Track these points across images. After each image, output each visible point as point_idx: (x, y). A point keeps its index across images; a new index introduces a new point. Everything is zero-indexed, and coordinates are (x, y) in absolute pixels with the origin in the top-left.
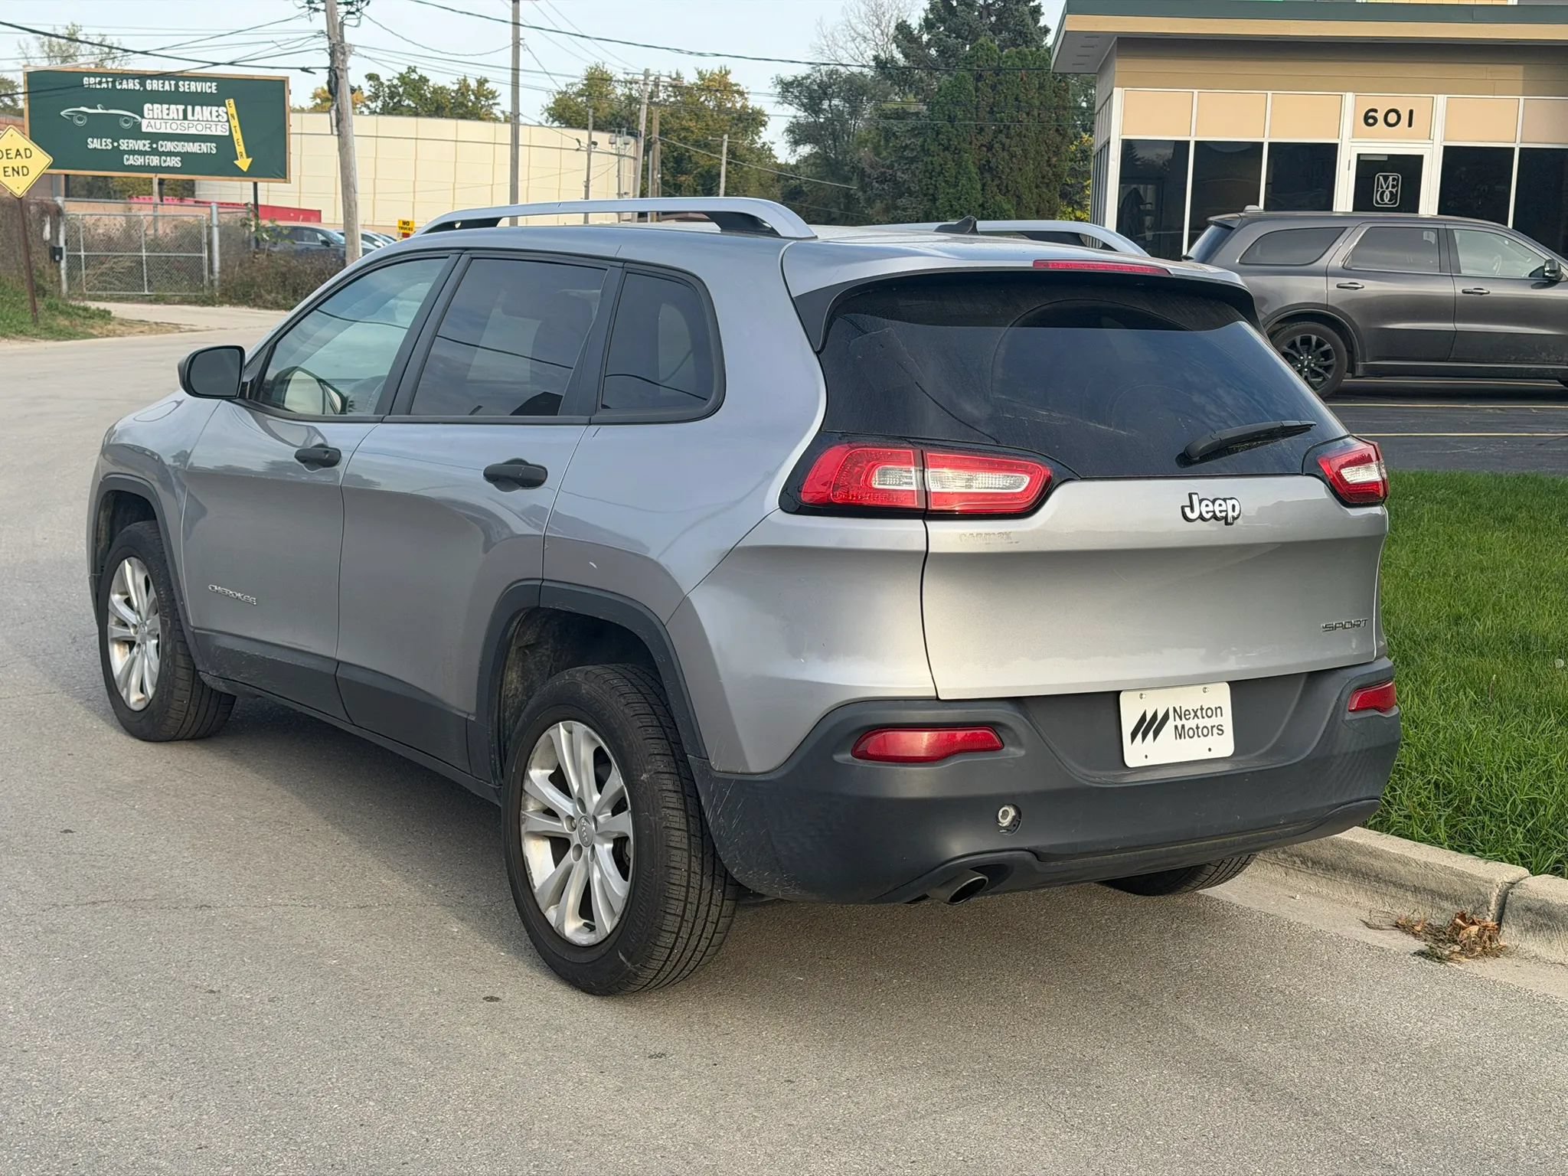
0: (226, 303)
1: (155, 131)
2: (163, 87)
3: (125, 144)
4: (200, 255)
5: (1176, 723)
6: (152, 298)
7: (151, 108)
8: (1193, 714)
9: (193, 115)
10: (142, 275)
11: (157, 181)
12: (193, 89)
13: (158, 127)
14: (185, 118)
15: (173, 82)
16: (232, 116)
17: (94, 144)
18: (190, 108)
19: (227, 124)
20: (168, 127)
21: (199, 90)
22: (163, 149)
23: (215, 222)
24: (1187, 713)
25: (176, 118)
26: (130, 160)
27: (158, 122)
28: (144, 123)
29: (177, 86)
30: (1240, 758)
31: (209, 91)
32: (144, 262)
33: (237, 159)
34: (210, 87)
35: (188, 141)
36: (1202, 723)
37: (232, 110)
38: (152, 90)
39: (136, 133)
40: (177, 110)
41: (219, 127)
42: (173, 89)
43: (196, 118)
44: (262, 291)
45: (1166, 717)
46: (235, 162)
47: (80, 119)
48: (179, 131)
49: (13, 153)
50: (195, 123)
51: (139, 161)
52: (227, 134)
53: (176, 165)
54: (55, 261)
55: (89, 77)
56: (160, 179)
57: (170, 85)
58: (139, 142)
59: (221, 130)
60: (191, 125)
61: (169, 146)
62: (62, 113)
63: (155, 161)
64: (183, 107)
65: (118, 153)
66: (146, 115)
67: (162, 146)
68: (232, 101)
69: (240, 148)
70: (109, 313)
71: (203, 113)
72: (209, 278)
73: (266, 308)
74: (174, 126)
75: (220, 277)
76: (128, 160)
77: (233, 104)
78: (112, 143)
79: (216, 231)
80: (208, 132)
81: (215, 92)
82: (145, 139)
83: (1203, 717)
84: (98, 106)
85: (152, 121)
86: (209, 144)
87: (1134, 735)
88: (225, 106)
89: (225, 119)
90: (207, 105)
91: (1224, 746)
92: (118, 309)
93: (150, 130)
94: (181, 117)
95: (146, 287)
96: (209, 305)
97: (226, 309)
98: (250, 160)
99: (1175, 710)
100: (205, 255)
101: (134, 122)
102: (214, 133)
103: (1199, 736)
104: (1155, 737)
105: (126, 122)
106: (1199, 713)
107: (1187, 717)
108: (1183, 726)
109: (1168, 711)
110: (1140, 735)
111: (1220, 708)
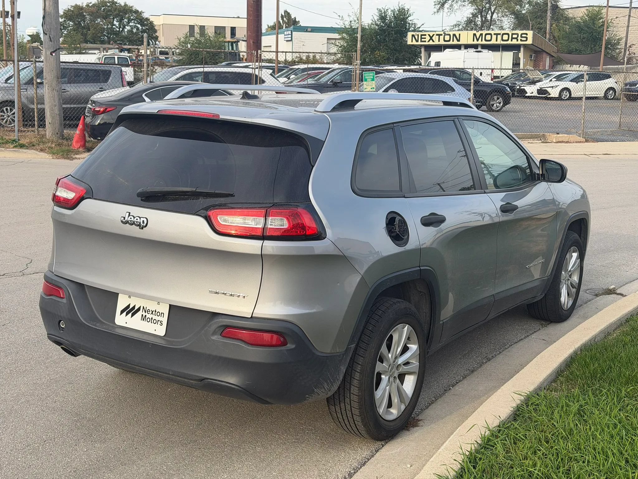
5: (142, 313)
8: (151, 312)
30: (166, 339)
36: (154, 317)
45: (139, 309)
83: (155, 315)
87: (122, 312)
91: (162, 331)
99: (143, 308)
103: (151, 323)
104: (132, 316)
106: (154, 313)
107: (148, 312)
108: (146, 316)
109: (140, 307)
110: (125, 313)
111: (163, 313)
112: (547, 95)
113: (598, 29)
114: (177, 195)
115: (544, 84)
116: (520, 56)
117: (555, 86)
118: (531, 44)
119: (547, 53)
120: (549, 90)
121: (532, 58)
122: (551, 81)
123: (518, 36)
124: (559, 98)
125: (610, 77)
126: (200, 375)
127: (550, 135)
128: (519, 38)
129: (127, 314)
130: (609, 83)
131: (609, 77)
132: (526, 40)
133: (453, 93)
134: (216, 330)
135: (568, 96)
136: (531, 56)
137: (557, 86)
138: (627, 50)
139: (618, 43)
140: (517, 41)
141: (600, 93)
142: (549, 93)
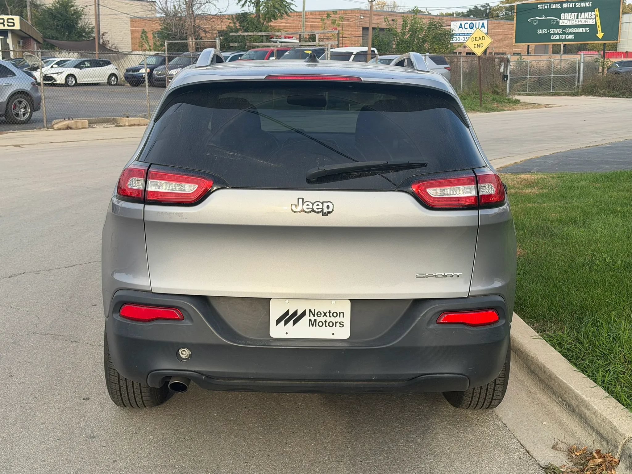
0: (583, 95)
1: (565, 24)
2: (569, 6)
3: (552, 31)
4: (575, 75)
5: (310, 318)
6: (553, 94)
7: (564, 15)
8: (323, 314)
9: (581, 17)
10: (551, 84)
11: (563, 45)
12: (582, 5)
13: (566, 22)
14: (577, 18)
15: (574, 4)
16: (597, 16)
17: (540, 32)
18: (580, 14)
19: (595, 19)
20: (570, 23)
21: (584, 6)
22: (567, 32)
23: (582, 61)
24: (319, 313)
25: (574, 18)
26: (554, 37)
27: (566, 20)
28: (561, 21)
29: (575, 5)
30: (354, 341)
31: (588, 6)
32: (552, 79)
33: (598, 34)
34: (589, 4)
35: (577, 28)
36: (329, 319)
37: (597, 13)
38: (565, 8)
39: (557, 26)
40: (575, 15)
41: (591, 21)
42: (573, 6)
43: (582, 18)
44: (599, 89)
45: (304, 314)
46: (597, 35)
47: (535, 22)
48: (574, 24)
49: (478, 39)
50: (581, 20)
51: (557, 37)
52: (594, 23)
53: (572, 38)
54: (504, 80)
55: (540, 5)
56: (564, 44)
57: (572, 5)
58: (558, 29)
59: (592, 22)
60: (579, 21)
61: (569, 30)
62: (529, 20)
63: (563, 37)
64: (577, 14)
65: (549, 35)
66: (562, 18)
67: (567, 30)
68: (597, 9)
69: (599, 29)
70: (519, 101)
71: (585, 15)
72: (577, 84)
73: (600, 96)
74: (573, 22)
75: (582, 84)
76: (553, 37)
77: (598, 11)
78: (547, 31)
79: (582, 65)
80: (587, 23)
81: (590, 6)
82: (560, 28)
83: (330, 316)
84: (543, 16)
85: (564, 21)
86: (586, 28)
87: (278, 322)
88: (594, 12)
89: (594, 17)
90: (587, 12)
91: (344, 333)
92: (523, 99)
93: (563, 24)
94: (576, 18)
95: (552, 89)
96: (576, 96)
97: (583, 97)
98: (603, 33)
99: (310, 311)
100: (577, 75)
101: (557, 21)
102: (589, 23)
103: (326, 326)
104: (294, 324)
105: (553, 21)
106: (328, 314)
107: (319, 315)
108: (315, 320)
109: (305, 311)
110: (283, 322)
111: (343, 313)
112: (54, 82)
113: (72, 17)
114: (359, 172)
115: (47, 70)
116: (8, 42)
117: (60, 73)
118: (20, 30)
119: (34, 39)
120: (54, 76)
121: (20, 44)
122: (52, 67)
123: (4, 22)
124: (66, 85)
125: (111, 64)
126: (411, 372)
127: (121, 119)
128: (6, 23)
129: (286, 323)
130: (110, 69)
131: (108, 63)
132: (14, 26)
133: (14, 77)
134: (433, 318)
135: (74, 82)
136: (19, 43)
137: (62, 72)
138: (101, 38)
139: (92, 32)
140: (4, 26)
141: (103, 79)
142: (54, 79)
